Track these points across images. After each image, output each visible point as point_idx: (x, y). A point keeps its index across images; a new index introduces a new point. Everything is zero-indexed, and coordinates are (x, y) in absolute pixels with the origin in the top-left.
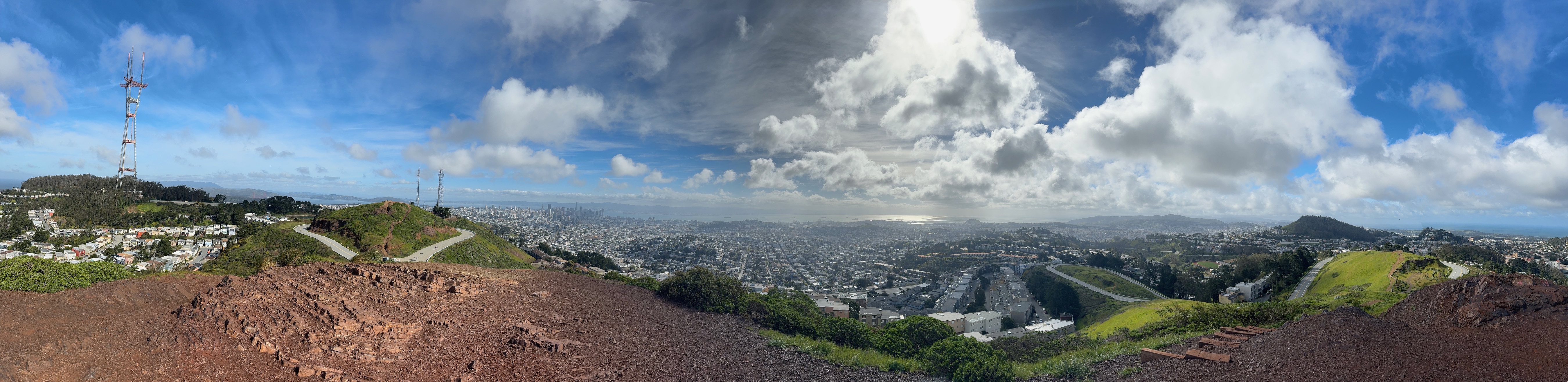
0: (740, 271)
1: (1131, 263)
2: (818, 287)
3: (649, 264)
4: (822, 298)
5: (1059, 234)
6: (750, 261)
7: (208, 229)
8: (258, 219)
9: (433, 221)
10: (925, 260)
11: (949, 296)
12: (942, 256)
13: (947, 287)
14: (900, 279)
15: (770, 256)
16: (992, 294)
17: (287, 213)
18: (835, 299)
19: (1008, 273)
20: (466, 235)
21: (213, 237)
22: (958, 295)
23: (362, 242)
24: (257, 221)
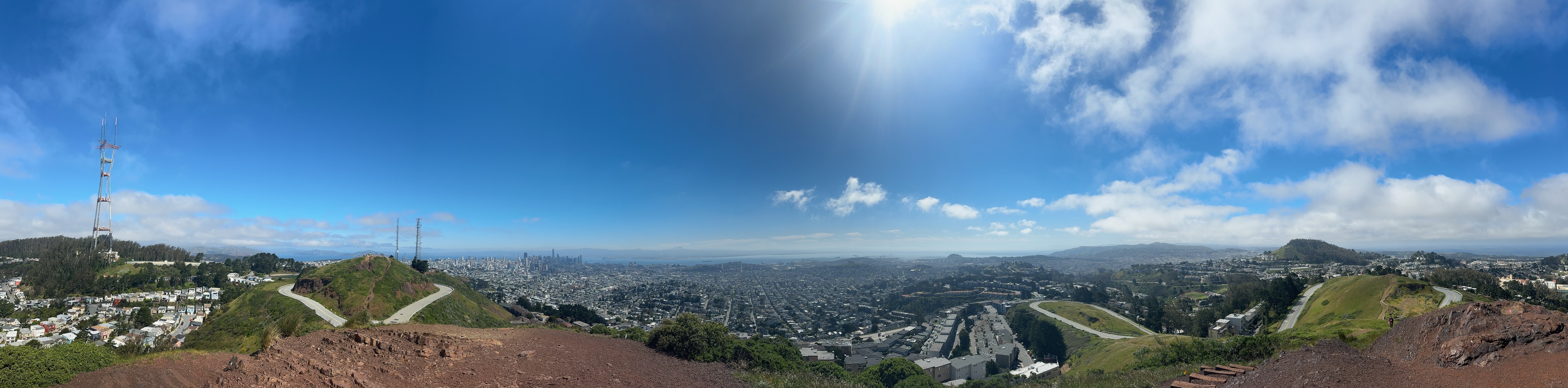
0: (725, 318)
1: (1117, 296)
2: (802, 335)
3: (635, 314)
4: (806, 346)
5: (1042, 268)
6: (734, 307)
7: (190, 293)
8: (241, 280)
9: (412, 276)
10: (909, 300)
11: (934, 340)
12: (926, 296)
13: (933, 330)
14: (884, 323)
15: (754, 301)
16: (976, 336)
17: (270, 272)
18: (819, 347)
19: (991, 312)
20: (445, 291)
21: (196, 303)
22: (944, 339)
23: (345, 303)
24: (241, 282)
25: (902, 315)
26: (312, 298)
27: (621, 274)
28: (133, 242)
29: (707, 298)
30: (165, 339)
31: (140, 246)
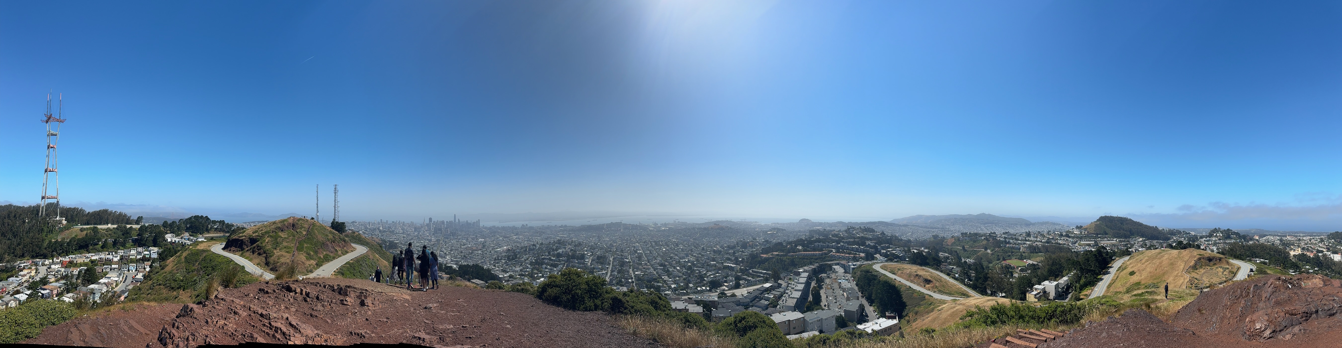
0: (607, 273)
1: (948, 260)
2: (675, 289)
3: (526, 270)
5: (883, 233)
6: (615, 263)
7: (131, 252)
8: (177, 240)
9: (332, 237)
10: (767, 260)
11: (789, 295)
12: (781, 256)
13: (788, 286)
14: (745, 279)
15: (633, 258)
16: (826, 292)
17: (203, 232)
18: (690, 301)
19: (839, 271)
20: (360, 250)
21: (137, 261)
22: (797, 295)
23: (271, 260)
24: (177, 242)
25: (761, 273)
26: (242, 255)
27: (515, 235)
28: (79, 209)
29: (591, 256)
30: (110, 294)
31: (85, 212)
